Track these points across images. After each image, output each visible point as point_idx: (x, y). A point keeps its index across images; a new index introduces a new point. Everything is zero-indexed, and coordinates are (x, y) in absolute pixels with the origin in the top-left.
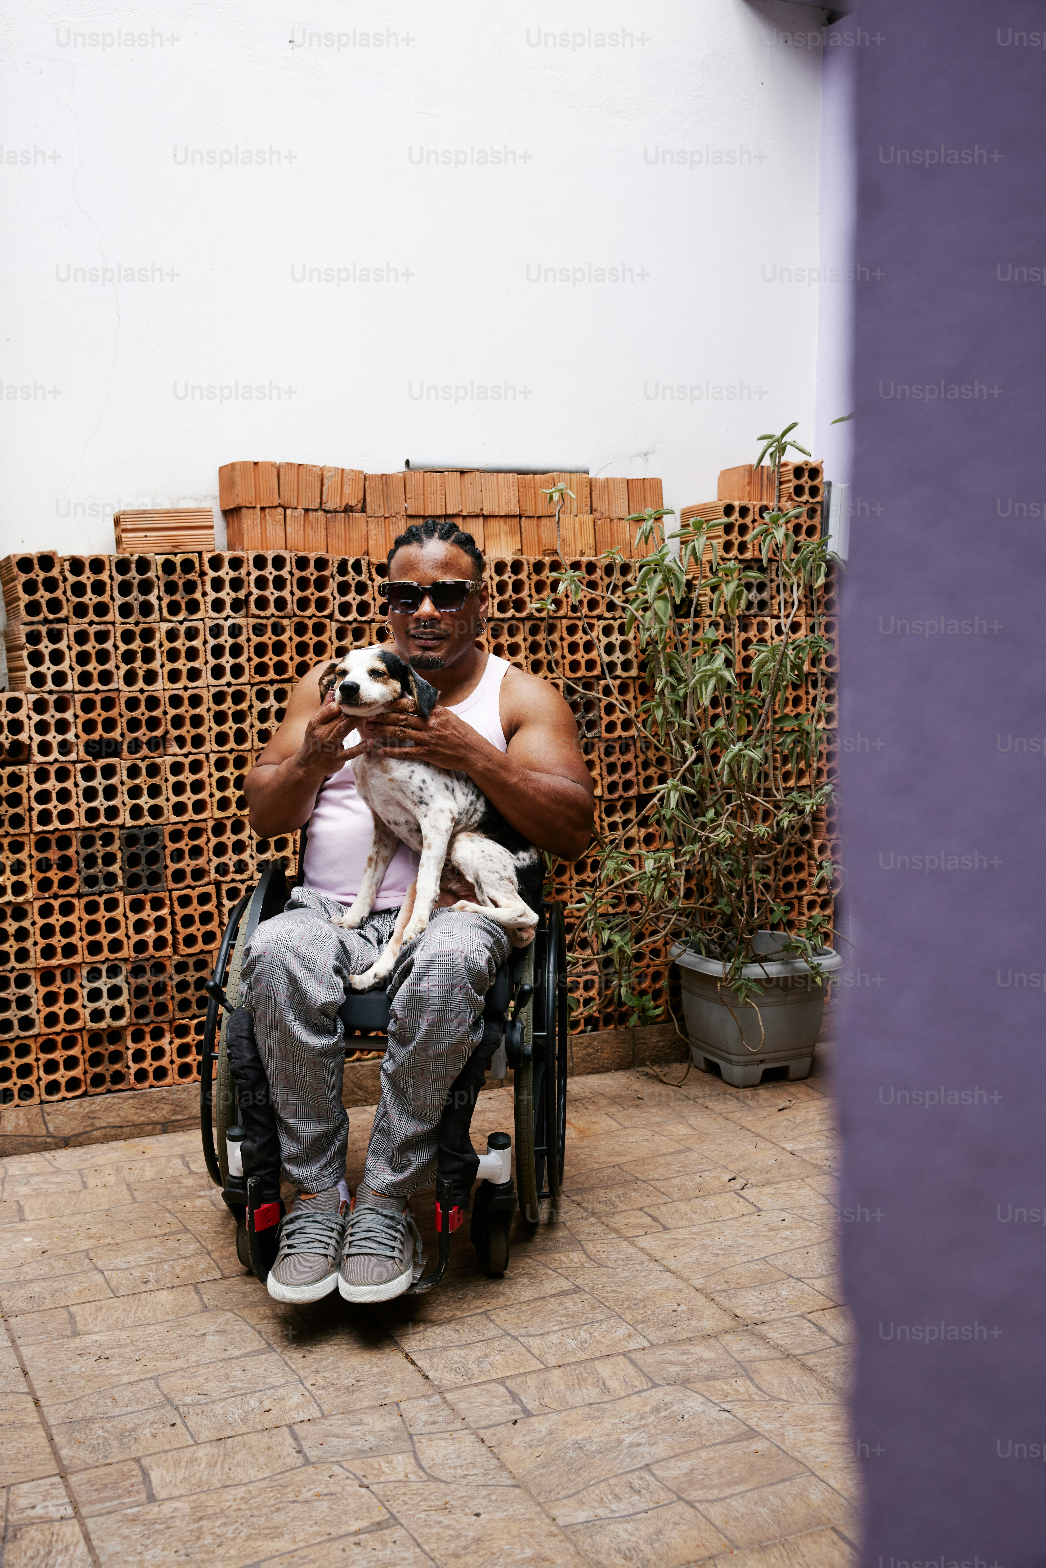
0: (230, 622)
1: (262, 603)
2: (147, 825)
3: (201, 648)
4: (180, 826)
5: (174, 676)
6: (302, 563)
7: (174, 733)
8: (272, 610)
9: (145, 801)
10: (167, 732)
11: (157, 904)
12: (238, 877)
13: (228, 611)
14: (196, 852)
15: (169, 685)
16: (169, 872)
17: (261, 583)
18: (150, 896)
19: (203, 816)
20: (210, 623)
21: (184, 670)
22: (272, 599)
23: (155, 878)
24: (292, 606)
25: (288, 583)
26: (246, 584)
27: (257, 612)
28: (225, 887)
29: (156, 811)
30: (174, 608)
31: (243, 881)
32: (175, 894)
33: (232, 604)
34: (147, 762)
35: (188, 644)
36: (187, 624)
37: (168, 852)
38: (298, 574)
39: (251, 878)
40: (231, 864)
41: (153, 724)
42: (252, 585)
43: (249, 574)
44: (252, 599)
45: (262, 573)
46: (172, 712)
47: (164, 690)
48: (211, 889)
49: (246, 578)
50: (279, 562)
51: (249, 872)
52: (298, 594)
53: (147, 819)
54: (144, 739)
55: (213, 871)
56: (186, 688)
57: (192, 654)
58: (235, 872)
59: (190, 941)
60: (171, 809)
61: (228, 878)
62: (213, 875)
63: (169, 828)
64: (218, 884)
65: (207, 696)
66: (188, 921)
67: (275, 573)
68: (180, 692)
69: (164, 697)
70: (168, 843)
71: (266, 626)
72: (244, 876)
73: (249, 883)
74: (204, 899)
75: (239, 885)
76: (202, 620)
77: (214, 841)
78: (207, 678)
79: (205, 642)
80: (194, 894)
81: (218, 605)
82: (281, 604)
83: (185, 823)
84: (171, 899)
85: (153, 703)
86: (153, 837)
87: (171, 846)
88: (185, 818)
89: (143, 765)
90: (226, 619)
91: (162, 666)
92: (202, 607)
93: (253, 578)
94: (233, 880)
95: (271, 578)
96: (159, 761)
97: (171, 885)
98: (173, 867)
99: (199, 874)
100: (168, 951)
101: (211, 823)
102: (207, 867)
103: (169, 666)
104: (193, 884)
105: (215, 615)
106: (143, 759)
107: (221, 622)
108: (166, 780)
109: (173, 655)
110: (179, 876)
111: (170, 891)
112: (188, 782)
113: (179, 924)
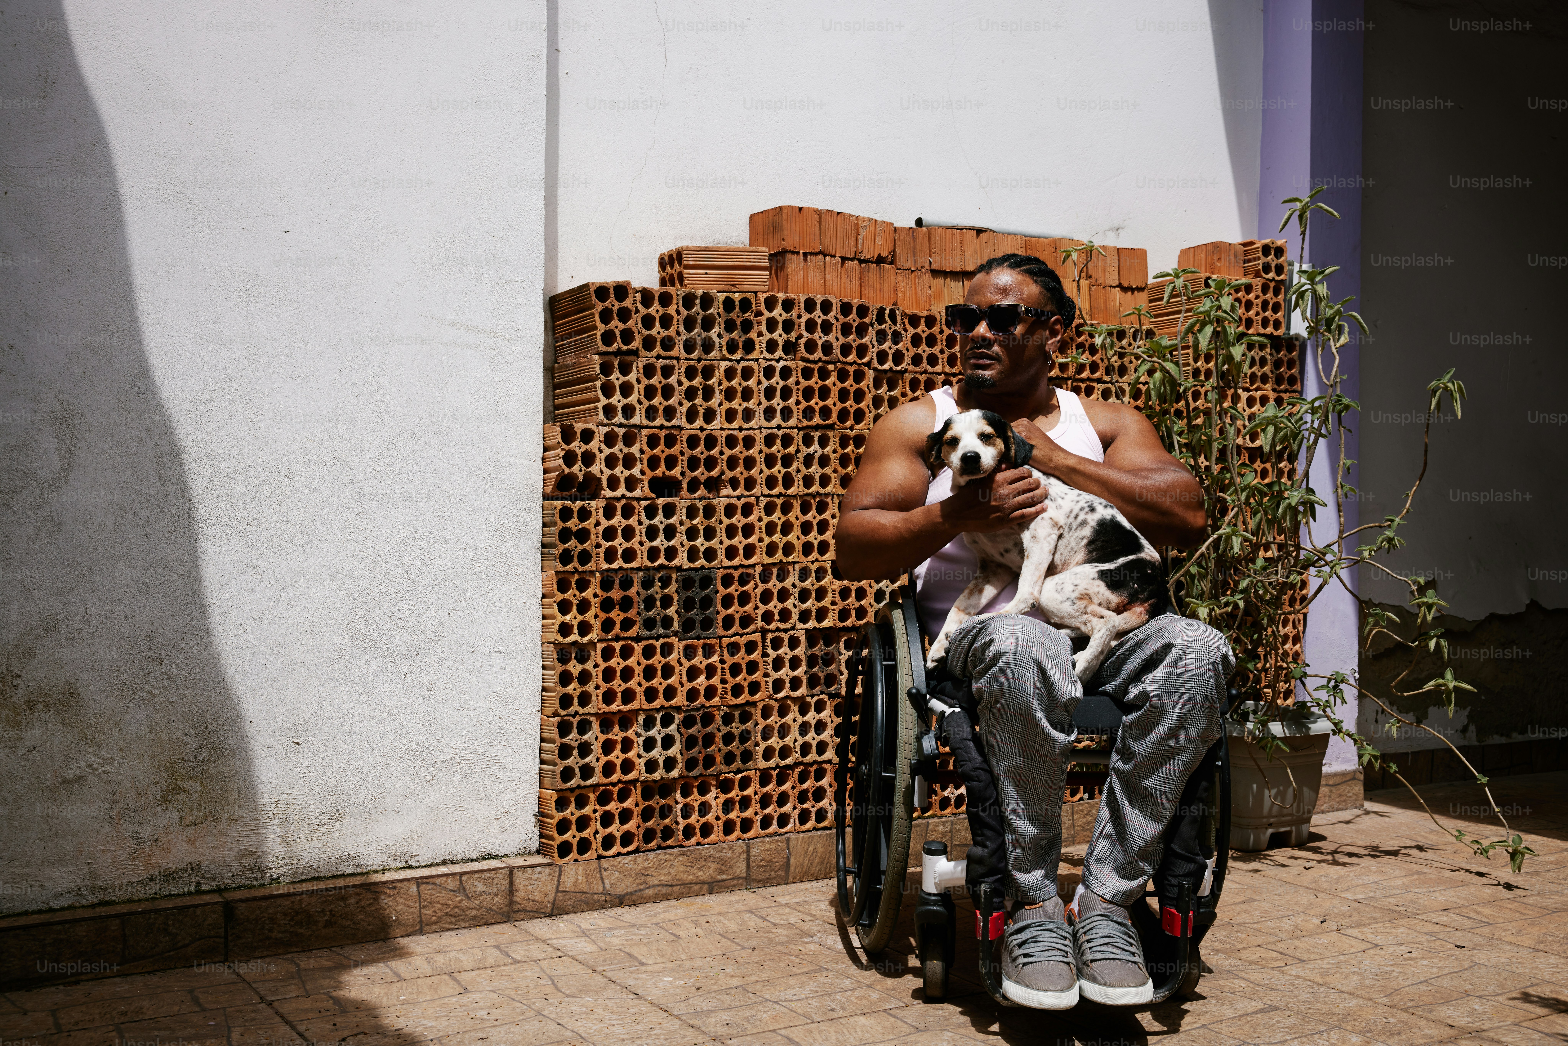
0: (782, 363)
1: (811, 346)
2: (702, 567)
3: (755, 389)
4: (731, 571)
5: (730, 416)
6: (846, 309)
7: (730, 474)
8: (819, 354)
9: (700, 543)
10: (723, 473)
11: (708, 651)
12: (783, 626)
13: (779, 353)
14: (744, 599)
15: (726, 425)
16: (720, 618)
17: (811, 326)
18: (702, 642)
19: (752, 561)
20: (764, 364)
21: (740, 409)
22: (820, 342)
23: (707, 624)
24: (837, 351)
25: (834, 327)
26: (796, 327)
27: (807, 355)
28: (769, 636)
29: (710, 554)
30: (732, 347)
31: (786, 631)
32: (725, 641)
33: (784, 346)
34: (704, 502)
35: (744, 384)
36: (744, 364)
37: (719, 597)
38: (842, 320)
39: (793, 628)
40: (776, 612)
41: (711, 463)
42: (803, 328)
43: (799, 317)
44: (802, 341)
45: (812, 316)
46: (728, 453)
47: (722, 429)
48: (757, 637)
49: (797, 321)
50: (826, 307)
51: (792, 621)
52: (842, 340)
53: (701, 562)
54: (702, 479)
55: (759, 618)
56: (740, 429)
57: (747, 394)
58: (779, 621)
59: (737, 690)
60: (724, 552)
61: (773, 626)
62: (760, 623)
63: (722, 572)
64: (764, 632)
65: (759, 438)
66: (735, 670)
67: (823, 317)
68: (736, 433)
69: (722, 436)
70: (720, 588)
71: (813, 369)
72: (787, 625)
73: (791, 632)
74: (751, 647)
75: (783, 635)
76: (757, 360)
77: (761, 587)
78: (759, 420)
79: (759, 383)
80: (743, 641)
81: (771, 346)
82: (827, 348)
83: (736, 568)
84: (721, 647)
85: (711, 442)
86: (707, 581)
87: (723, 591)
88: (737, 562)
89: (700, 505)
90: (778, 361)
91: (720, 404)
92: (757, 347)
93: (803, 320)
94: (778, 629)
95: (819, 322)
96: (715, 501)
97: (721, 632)
98: (723, 613)
99: (746, 621)
100: (716, 700)
101: (759, 569)
102: (754, 615)
103: (726, 405)
104: (741, 631)
105: (769, 356)
106: (701, 499)
107: (774, 363)
108: (721, 522)
109: (730, 394)
110: (728, 622)
111: (721, 637)
112: (740, 525)
113: (727, 672)
